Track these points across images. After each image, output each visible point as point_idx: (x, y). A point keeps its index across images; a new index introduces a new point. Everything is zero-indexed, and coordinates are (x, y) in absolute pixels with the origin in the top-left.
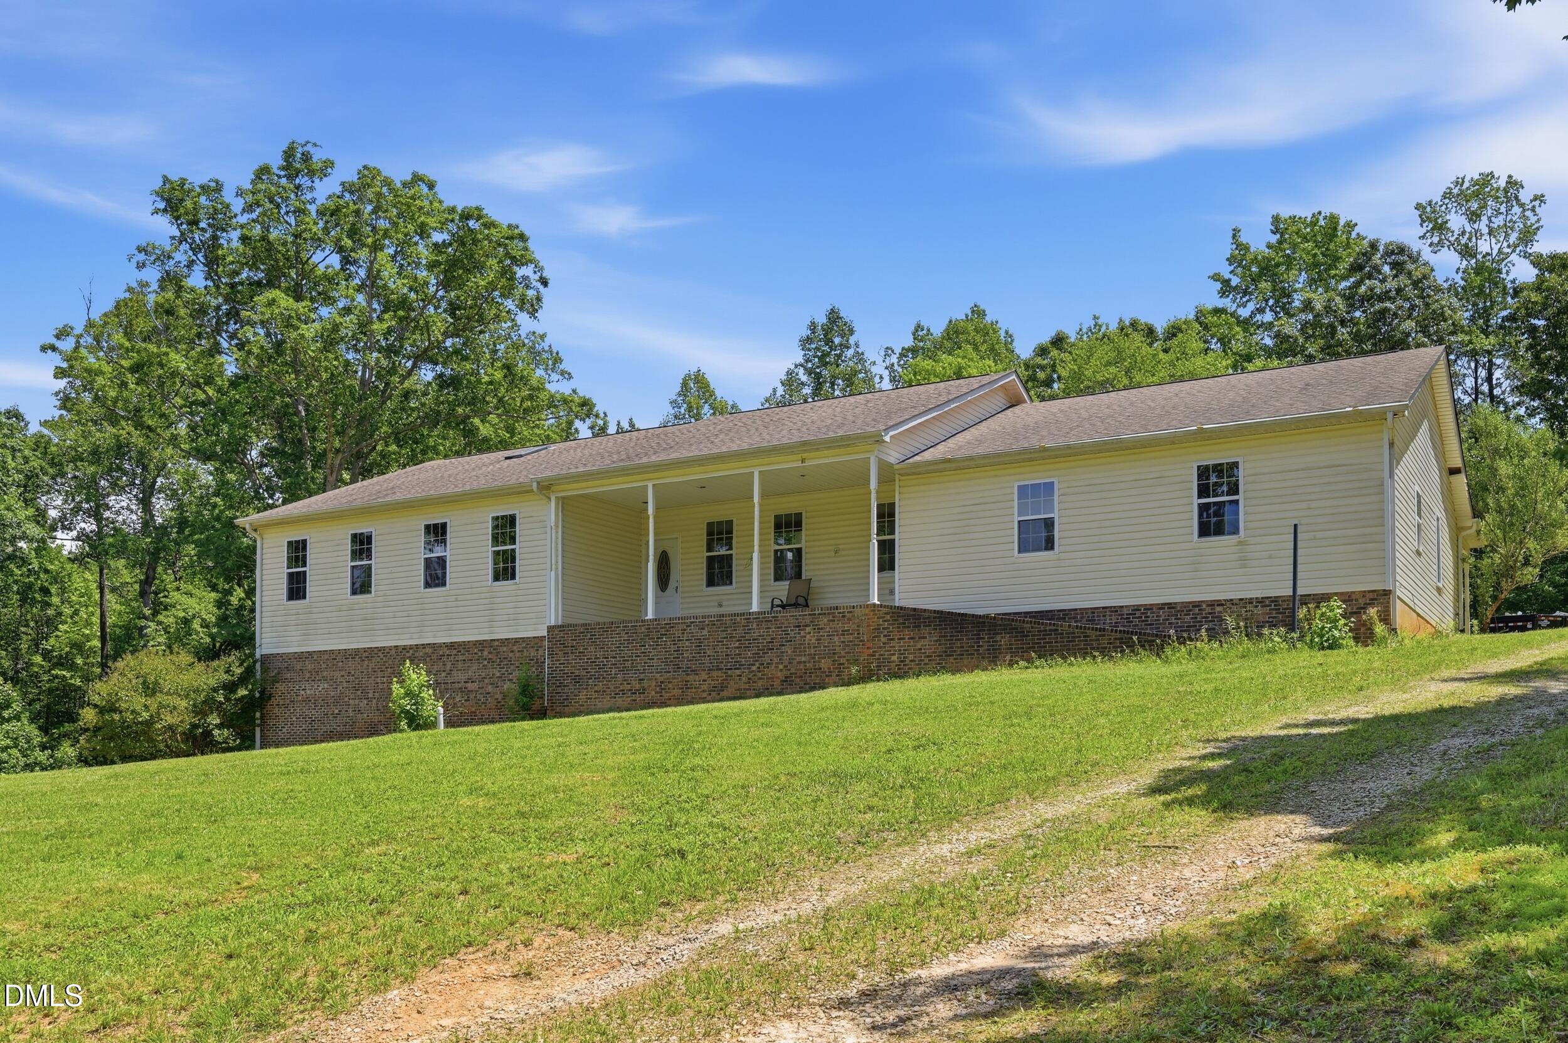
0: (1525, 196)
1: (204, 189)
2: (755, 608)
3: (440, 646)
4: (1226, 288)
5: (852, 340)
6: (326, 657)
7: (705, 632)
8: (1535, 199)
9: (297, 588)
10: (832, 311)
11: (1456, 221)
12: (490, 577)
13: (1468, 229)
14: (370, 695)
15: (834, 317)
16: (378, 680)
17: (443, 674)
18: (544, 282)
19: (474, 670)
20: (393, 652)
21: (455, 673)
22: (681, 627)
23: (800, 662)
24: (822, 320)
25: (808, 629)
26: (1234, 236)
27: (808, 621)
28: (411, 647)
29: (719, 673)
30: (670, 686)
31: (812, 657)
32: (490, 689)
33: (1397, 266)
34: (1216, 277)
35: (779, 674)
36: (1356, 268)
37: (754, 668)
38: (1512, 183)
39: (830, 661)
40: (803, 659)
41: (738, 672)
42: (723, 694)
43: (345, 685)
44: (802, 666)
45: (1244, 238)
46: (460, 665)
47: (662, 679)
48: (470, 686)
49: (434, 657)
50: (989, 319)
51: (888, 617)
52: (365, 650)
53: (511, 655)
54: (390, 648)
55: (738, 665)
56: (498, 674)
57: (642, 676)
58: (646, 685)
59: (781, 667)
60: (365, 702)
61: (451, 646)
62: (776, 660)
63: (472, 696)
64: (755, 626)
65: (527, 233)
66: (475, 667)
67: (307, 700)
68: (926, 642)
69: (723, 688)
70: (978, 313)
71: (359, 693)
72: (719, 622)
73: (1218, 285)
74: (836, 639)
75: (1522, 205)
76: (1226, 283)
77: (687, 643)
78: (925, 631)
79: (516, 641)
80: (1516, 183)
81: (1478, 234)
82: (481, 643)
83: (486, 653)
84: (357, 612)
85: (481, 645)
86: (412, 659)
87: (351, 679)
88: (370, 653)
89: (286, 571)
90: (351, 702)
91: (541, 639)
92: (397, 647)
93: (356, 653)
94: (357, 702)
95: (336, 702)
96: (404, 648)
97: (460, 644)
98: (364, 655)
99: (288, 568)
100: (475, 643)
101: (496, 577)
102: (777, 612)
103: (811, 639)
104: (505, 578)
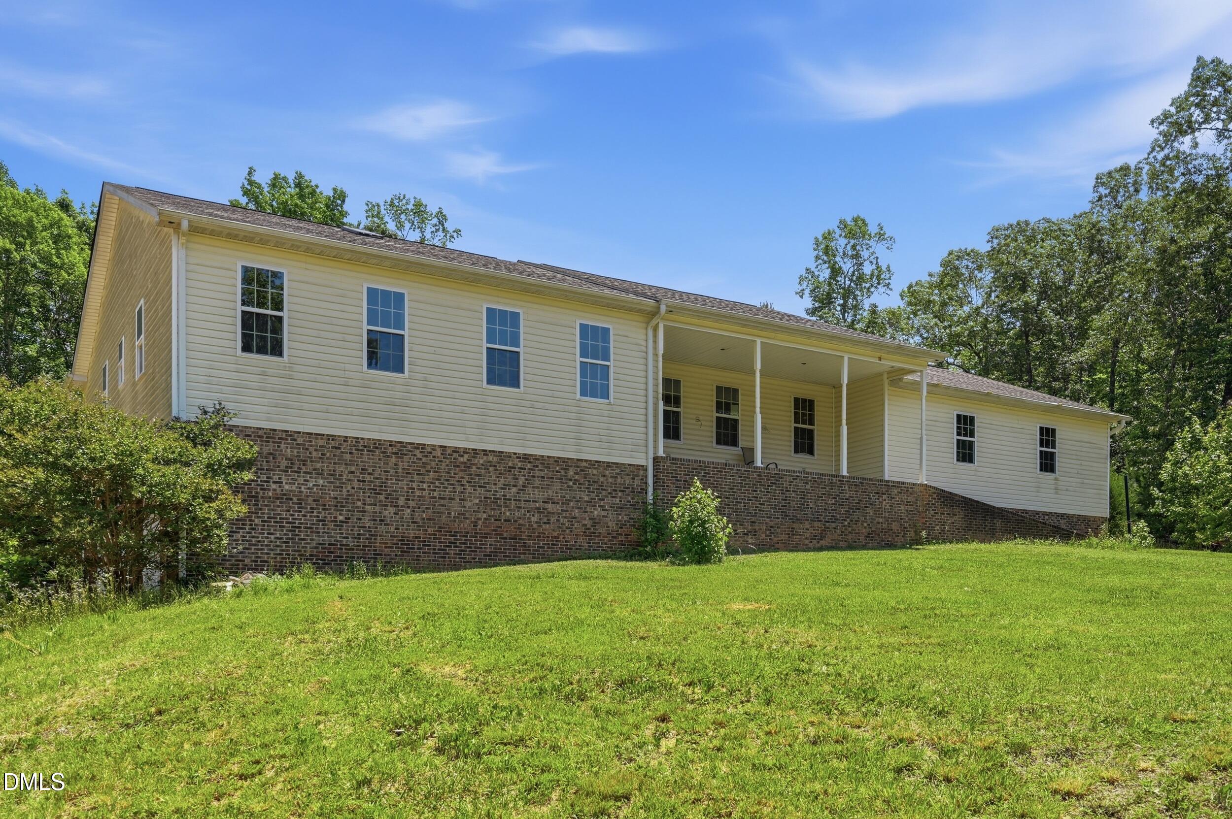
3: (509, 456)
6: (321, 443)
7: (808, 487)
9: (262, 336)
12: (576, 390)
14: (401, 502)
16: (415, 485)
17: (514, 490)
19: (555, 490)
20: (438, 453)
21: (529, 490)
22: (788, 479)
23: (878, 523)
25: (884, 497)
27: (884, 490)
28: (466, 451)
29: (819, 524)
30: (779, 530)
31: (887, 519)
35: (864, 530)
37: (846, 523)
39: (898, 524)
40: (881, 520)
41: (833, 525)
42: (822, 542)
43: (356, 484)
44: (880, 526)
46: (537, 482)
47: (772, 524)
48: (550, 507)
49: (501, 468)
51: (935, 496)
52: (392, 444)
53: (602, 479)
54: (434, 447)
55: (834, 520)
56: (586, 498)
57: (754, 519)
58: (757, 528)
59: (865, 525)
60: (392, 510)
61: (526, 458)
62: (862, 518)
63: (553, 519)
64: (847, 488)
66: (557, 486)
67: (285, 497)
68: (956, 518)
69: (822, 537)
71: (382, 497)
74: (902, 507)
77: (793, 495)
78: (957, 510)
79: (609, 465)
82: (565, 460)
83: (571, 473)
84: (377, 392)
85: (565, 463)
86: (467, 466)
87: (368, 478)
88: (401, 449)
89: (240, 308)
90: (368, 508)
91: (644, 469)
92: (443, 447)
93: (376, 445)
94: (377, 509)
95: (339, 505)
96: (456, 450)
97: (536, 458)
98: (390, 450)
99: (244, 303)
100: (557, 460)
101: (583, 393)
102: (863, 478)
103: (886, 504)
104: (595, 395)
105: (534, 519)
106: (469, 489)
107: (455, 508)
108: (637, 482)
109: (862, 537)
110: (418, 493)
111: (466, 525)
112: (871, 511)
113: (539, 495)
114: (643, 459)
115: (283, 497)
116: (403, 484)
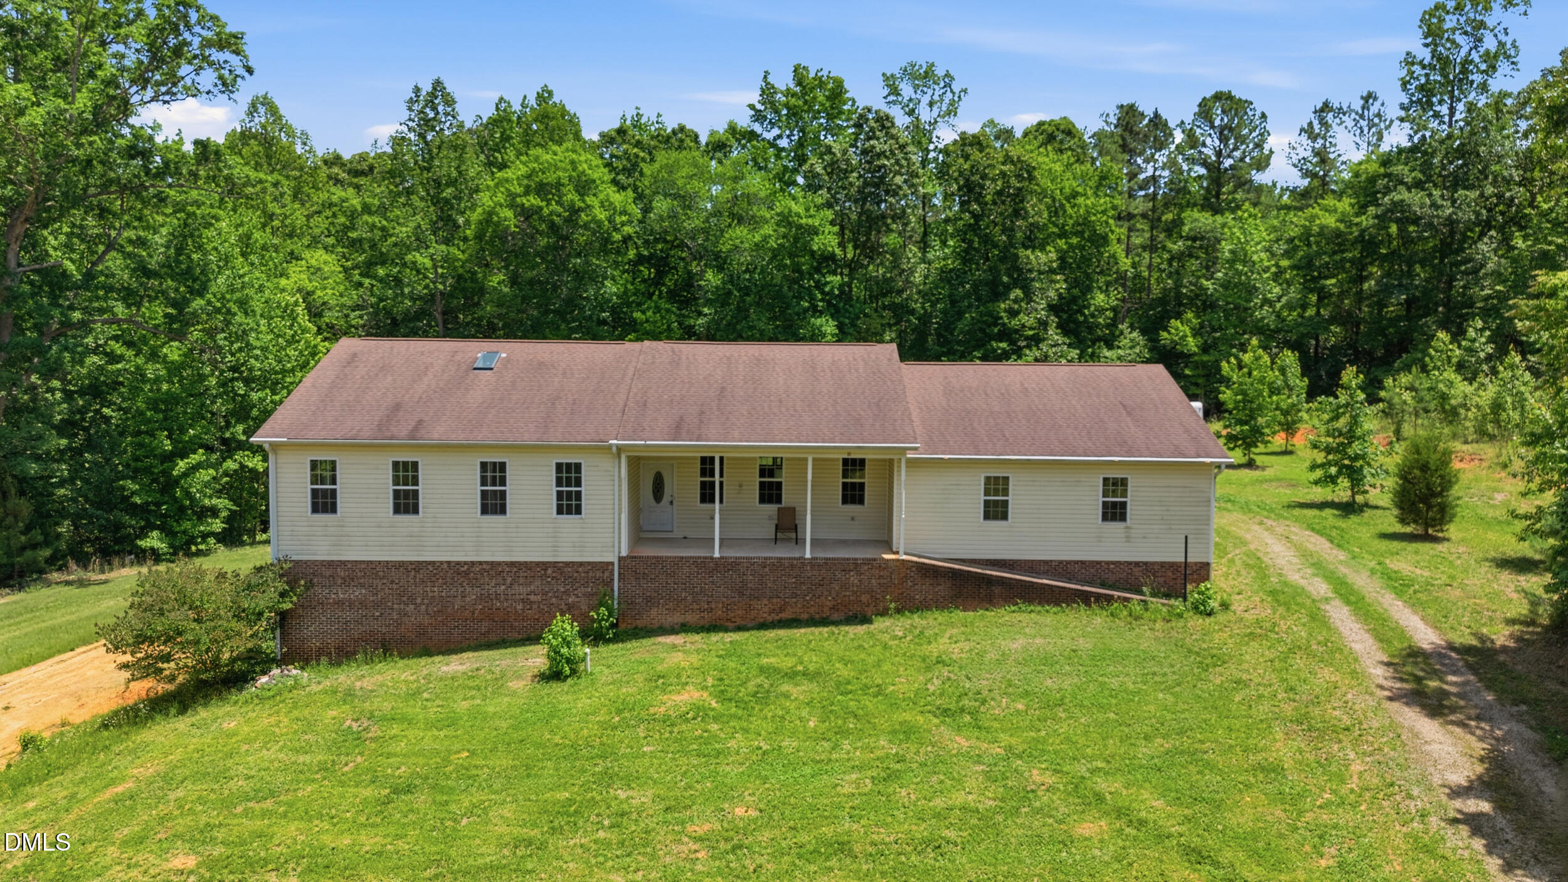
0: (956, 87)
2: (808, 555)
3: (499, 563)
4: (758, 117)
6: (363, 566)
7: (767, 570)
8: (962, 91)
9: (324, 503)
11: (907, 90)
14: (419, 601)
15: (438, 86)
16: (428, 589)
17: (503, 587)
19: (536, 585)
20: (445, 566)
21: (516, 587)
22: (745, 565)
23: (845, 596)
25: (852, 573)
26: (765, 77)
27: (852, 568)
28: (466, 563)
29: (778, 600)
30: (736, 607)
31: (855, 593)
33: (884, 129)
34: (750, 106)
35: (827, 603)
37: (806, 598)
38: (948, 75)
39: (868, 596)
40: (846, 594)
41: (794, 600)
42: (781, 615)
43: (387, 591)
44: (845, 599)
46: (522, 580)
47: (728, 602)
48: (532, 598)
49: (492, 573)
50: (556, 99)
51: (911, 568)
52: (411, 563)
53: (575, 575)
54: (442, 563)
55: (794, 595)
56: (563, 590)
57: (710, 599)
58: (713, 606)
59: (828, 598)
60: (412, 607)
61: (512, 564)
62: (826, 593)
64: (807, 568)
66: (538, 582)
67: (341, 602)
68: (941, 588)
71: (405, 599)
72: (778, 565)
74: (874, 581)
75: (953, 93)
76: (757, 111)
77: (751, 577)
78: (942, 580)
79: (581, 564)
80: (950, 76)
82: (543, 563)
83: (549, 571)
84: (402, 529)
85: (545, 565)
86: (467, 573)
87: (395, 586)
88: (418, 566)
89: (310, 487)
90: (396, 606)
91: (612, 564)
92: (449, 563)
93: (401, 564)
94: (402, 606)
95: (376, 605)
96: (458, 563)
97: (520, 563)
98: (410, 567)
99: (312, 484)
100: (538, 564)
101: (560, 511)
102: (827, 559)
103: (854, 579)
104: (569, 512)
105: (520, 607)
106: (468, 589)
107: (458, 603)
108: (607, 574)
109: (826, 609)
110: (430, 594)
111: (467, 614)
112: (836, 586)
113: (523, 590)
114: (611, 557)
115: (339, 603)
116: (420, 589)
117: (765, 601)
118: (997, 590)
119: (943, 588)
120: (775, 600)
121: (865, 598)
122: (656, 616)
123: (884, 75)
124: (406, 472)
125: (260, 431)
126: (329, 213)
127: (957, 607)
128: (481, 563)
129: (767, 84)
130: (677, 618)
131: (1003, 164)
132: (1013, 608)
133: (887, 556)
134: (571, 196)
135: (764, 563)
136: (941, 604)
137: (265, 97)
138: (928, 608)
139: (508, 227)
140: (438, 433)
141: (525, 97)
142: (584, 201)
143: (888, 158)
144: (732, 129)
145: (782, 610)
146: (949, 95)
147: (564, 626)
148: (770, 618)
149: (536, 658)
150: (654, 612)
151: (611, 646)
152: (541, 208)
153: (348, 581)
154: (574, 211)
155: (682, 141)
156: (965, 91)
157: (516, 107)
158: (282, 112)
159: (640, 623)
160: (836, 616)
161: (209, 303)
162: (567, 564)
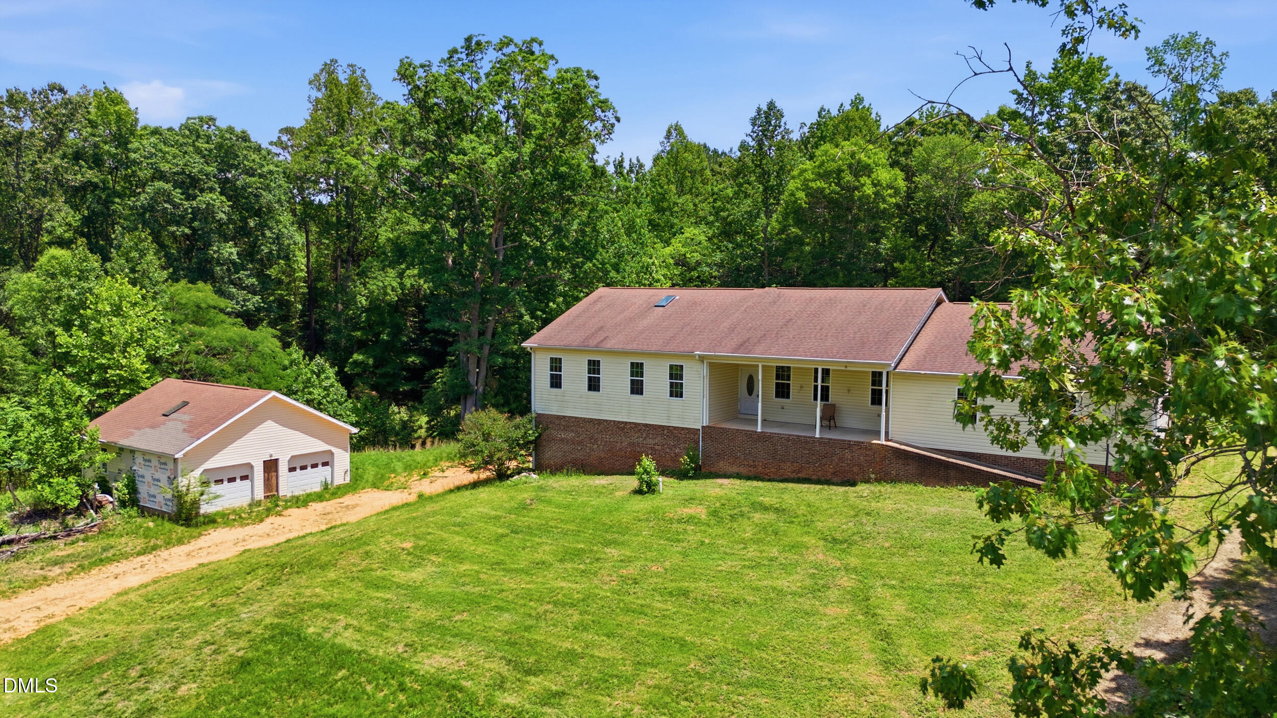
0: (1217, 52)
1: (422, 66)
2: (817, 435)
3: (639, 424)
4: (1020, 99)
5: (783, 120)
6: (573, 420)
7: (790, 443)
8: (1223, 55)
9: (556, 382)
10: (771, 102)
11: (1171, 59)
12: (668, 394)
13: (1178, 64)
14: (599, 443)
15: (771, 106)
17: (641, 439)
18: (618, 120)
19: (658, 440)
20: (612, 423)
21: (648, 439)
22: (776, 438)
24: (764, 108)
26: (1027, 66)
28: (623, 422)
29: (797, 465)
30: (770, 466)
31: (848, 465)
32: (668, 450)
33: (1131, 99)
34: (1014, 92)
36: (1106, 98)
37: (815, 465)
38: (1209, 42)
39: (857, 468)
40: (844, 465)
41: (807, 466)
43: (584, 436)
44: (843, 468)
45: (1033, 68)
46: (651, 436)
47: (765, 462)
48: (656, 447)
49: (636, 429)
50: (865, 103)
52: (596, 420)
53: (680, 435)
54: (611, 421)
55: (807, 462)
56: (672, 444)
57: (754, 459)
58: (756, 464)
59: (831, 467)
60: (596, 446)
61: (646, 425)
62: (829, 463)
63: (657, 453)
64: (817, 444)
65: (598, 75)
66: (659, 438)
68: (910, 467)
70: (858, 101)
71: (593, 441)
72: (796, 439)
73: (1015, 96)
74: (862, 458)
75: (1214, 57)
76: (1020, 95)
77: (780, 447)
79: (683, 429)
80: (1211, 43)
81: (1184, 69)
82: (663, 426)
83: (665, 432)
84: (591, 400)
85: (663, 428)
86: (623, 428)
87: (588, 433)
88: (600, 422)
89: (550, 373)
90: (588, 445)
91: (699, 430)
92: (614, 421)
93: (591, 420)
94: (591, 445)
95: (580, 443)
96: (619, 422)
97: (650, 425)
98: (596, 422)
99: (551, 371)
100: (660, 426)
101: (671, 395)
102: (830, 439)
103: (848, 455)
104: (677, 396)
105: (649, 452)
106: (624, 438)
107: (619, 446)
108: (696, 436)
110: (605, 440)
111: (623, 453)
112: (835, 459)
113: (651, 441)
114: (698, 426)
115: (562, 440)
116: (600, 436)
117: (789, 464)
118: (952, 473)
119: (912, 468)
120: (795, 464)
121: (855, 469)
122: (722, 465)
123: (1147, 49)
124: (594, 367)
125: (528, 341)
126: (711, 200)
127: (920, 483)
128: (630, 423)
129: (1030, 71)
130: (734, 469)
131: (1256, 118)
132: (962, 487)
133: (874, 442)
134: (848, 177)
135: (788, 438)
136: (909, 480)
137: (677, 125)
138: (900, 481)
139: (801, 204)
140: (609, 345)
141: (842, 105)
142: (859, 181)
143: (1128, 124)
144: (1001, 113)
145: (799, 471)
146: (1210, 60)
147: (647, 462)
148: (792, 476)
149: (632, 482)
150: (721, 464)
151: (691, 481)
152: (824, 189)
153: (566, 428)
154: (852, 189)
155: (955, 125)
156: (1226, 54)
157: (834, 112)
158: (686, 132)
159: (713, 470)
160: (835, 480)
161: (594, 265)
162: (675, 428)
